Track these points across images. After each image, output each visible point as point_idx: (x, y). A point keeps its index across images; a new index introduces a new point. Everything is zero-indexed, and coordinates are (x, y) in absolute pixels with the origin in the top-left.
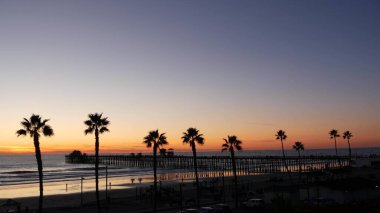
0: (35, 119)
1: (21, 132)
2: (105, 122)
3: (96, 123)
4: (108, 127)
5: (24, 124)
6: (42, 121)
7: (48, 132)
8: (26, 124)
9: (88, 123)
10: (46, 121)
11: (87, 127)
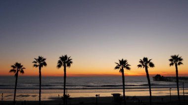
0: (145, 59)
1: (139, 66)
2: (180, 59)
3: (176, 60)
4: (182, 62)
5: (140, 62)
6: (148, 60)
7: (152, 65)
8: (141, 62)
9: (171, 60)
10: (150, 60)
11: (170, 62)
